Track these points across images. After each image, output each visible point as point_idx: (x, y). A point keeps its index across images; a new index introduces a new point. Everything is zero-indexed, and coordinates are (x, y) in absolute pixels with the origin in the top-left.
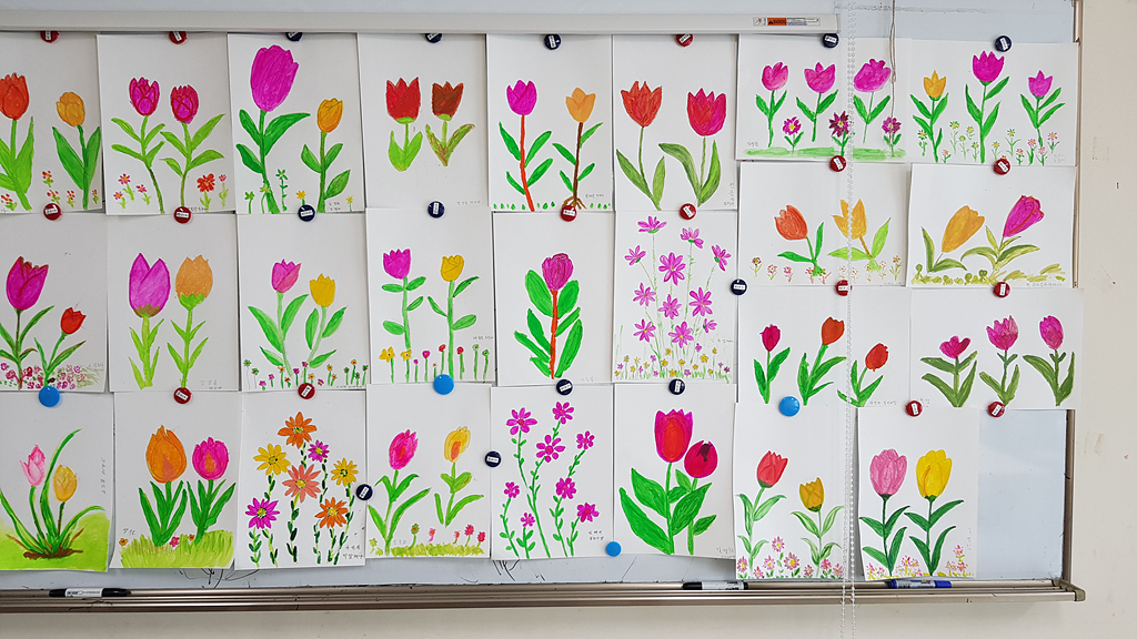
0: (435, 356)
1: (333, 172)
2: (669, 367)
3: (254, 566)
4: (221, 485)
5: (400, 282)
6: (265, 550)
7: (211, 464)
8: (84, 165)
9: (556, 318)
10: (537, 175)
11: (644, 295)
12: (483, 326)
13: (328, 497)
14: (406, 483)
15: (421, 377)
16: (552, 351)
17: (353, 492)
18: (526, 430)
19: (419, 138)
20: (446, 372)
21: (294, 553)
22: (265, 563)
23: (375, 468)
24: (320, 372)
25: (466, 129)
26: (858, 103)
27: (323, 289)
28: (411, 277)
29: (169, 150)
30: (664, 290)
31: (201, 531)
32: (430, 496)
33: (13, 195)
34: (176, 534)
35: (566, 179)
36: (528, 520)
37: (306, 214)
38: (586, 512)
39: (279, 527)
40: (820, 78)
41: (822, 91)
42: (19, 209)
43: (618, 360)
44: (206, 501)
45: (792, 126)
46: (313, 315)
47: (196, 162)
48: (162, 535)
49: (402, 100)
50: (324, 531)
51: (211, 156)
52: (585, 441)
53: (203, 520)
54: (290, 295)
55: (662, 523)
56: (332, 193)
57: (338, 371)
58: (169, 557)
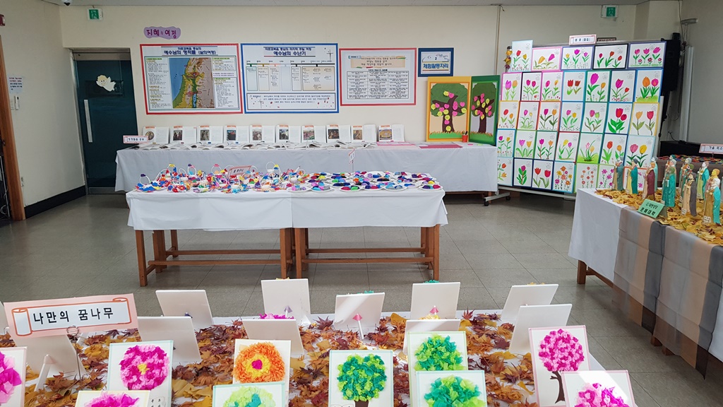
13: (567, 180)
39: (559, 184)
50: (566, 185)
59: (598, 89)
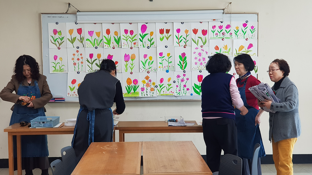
0: (166, 67)
1: (152, 42)
2: (199, 69)
3: (142, 96)
4: (137, 85)
5: (161, 57)
6: (143, 94)
7: (135, 82)
8: (118, 41)
9: (183, 62)
10: (180, 42)
11: (196, 58)
12: (173, 63)
13: (151, 87)
14: (162, 85)
15: (164, 70)
16: (183, 67)
17: (155, 87)
18: (179, 78)
19: (164, 36)
20: (168, 69)
21: (147, 95)
23: (158, 83)
24: (150, 70)
25: (171, 35)
26: (226, 30)
27: (151, 58)
28: (163, 56)
29: (129, 39)
30: (199, 58)
31: (134, 92)
32: (166, 87)
33: (108, 45)
34: (131, 92)
35: (185, 42)
36: (180, 90)
37: (148, 47)
38: (188, 89)
39: (145, 91)
40: (221, 27)
41: (221, 29)
42: (109, 47)
43: (192, 68)
44: (135, 88)
45: (216, 34)
46: (149, 62)
47: (133, 41)
48: (129, 93)
49: (162, 31)
50: (151, 92)
51: (135, 40)
52: (188, 79)
53: (135, 90)
54: (146, 59)
55: (199, 91)
56: (152, 45)
57: (153, 69)
58: (130, 95)
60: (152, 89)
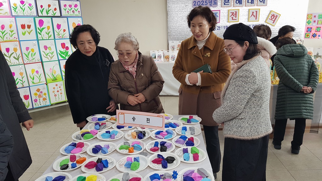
13: (43, 97)
21: (41, 104)
22: (37, 106)
39: (38, 102)
50: (44, 101)
59: (45, 30)
60: (44, 99)
